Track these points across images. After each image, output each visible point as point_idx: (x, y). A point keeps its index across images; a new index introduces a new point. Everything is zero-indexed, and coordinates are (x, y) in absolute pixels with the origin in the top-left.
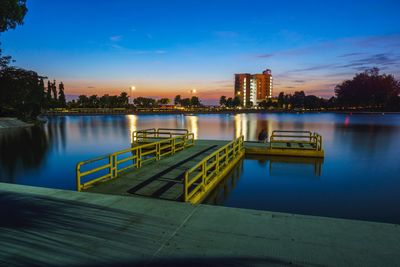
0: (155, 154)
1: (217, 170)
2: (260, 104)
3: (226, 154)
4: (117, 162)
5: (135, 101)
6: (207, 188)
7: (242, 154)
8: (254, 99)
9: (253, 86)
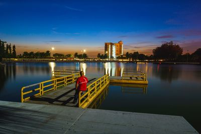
0: (63, 83)
1: (96, 91)
2: (117, 58)
3: (100, 83)
4: (43, 87)
5: (54, 55)
6: (91, 100)
7: (108, 82)
8: (114, 55)
9: (114, 48)
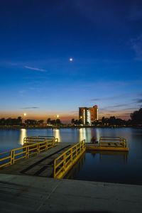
0: (36, 150)
1: (71, 159)
2: (93, 123)
3: (76, 150)
4: (14, 155)
5: (26, 121)
6: (66, 169)
7: (84, 150)
8: (89, 120)
9: (89, 114)
